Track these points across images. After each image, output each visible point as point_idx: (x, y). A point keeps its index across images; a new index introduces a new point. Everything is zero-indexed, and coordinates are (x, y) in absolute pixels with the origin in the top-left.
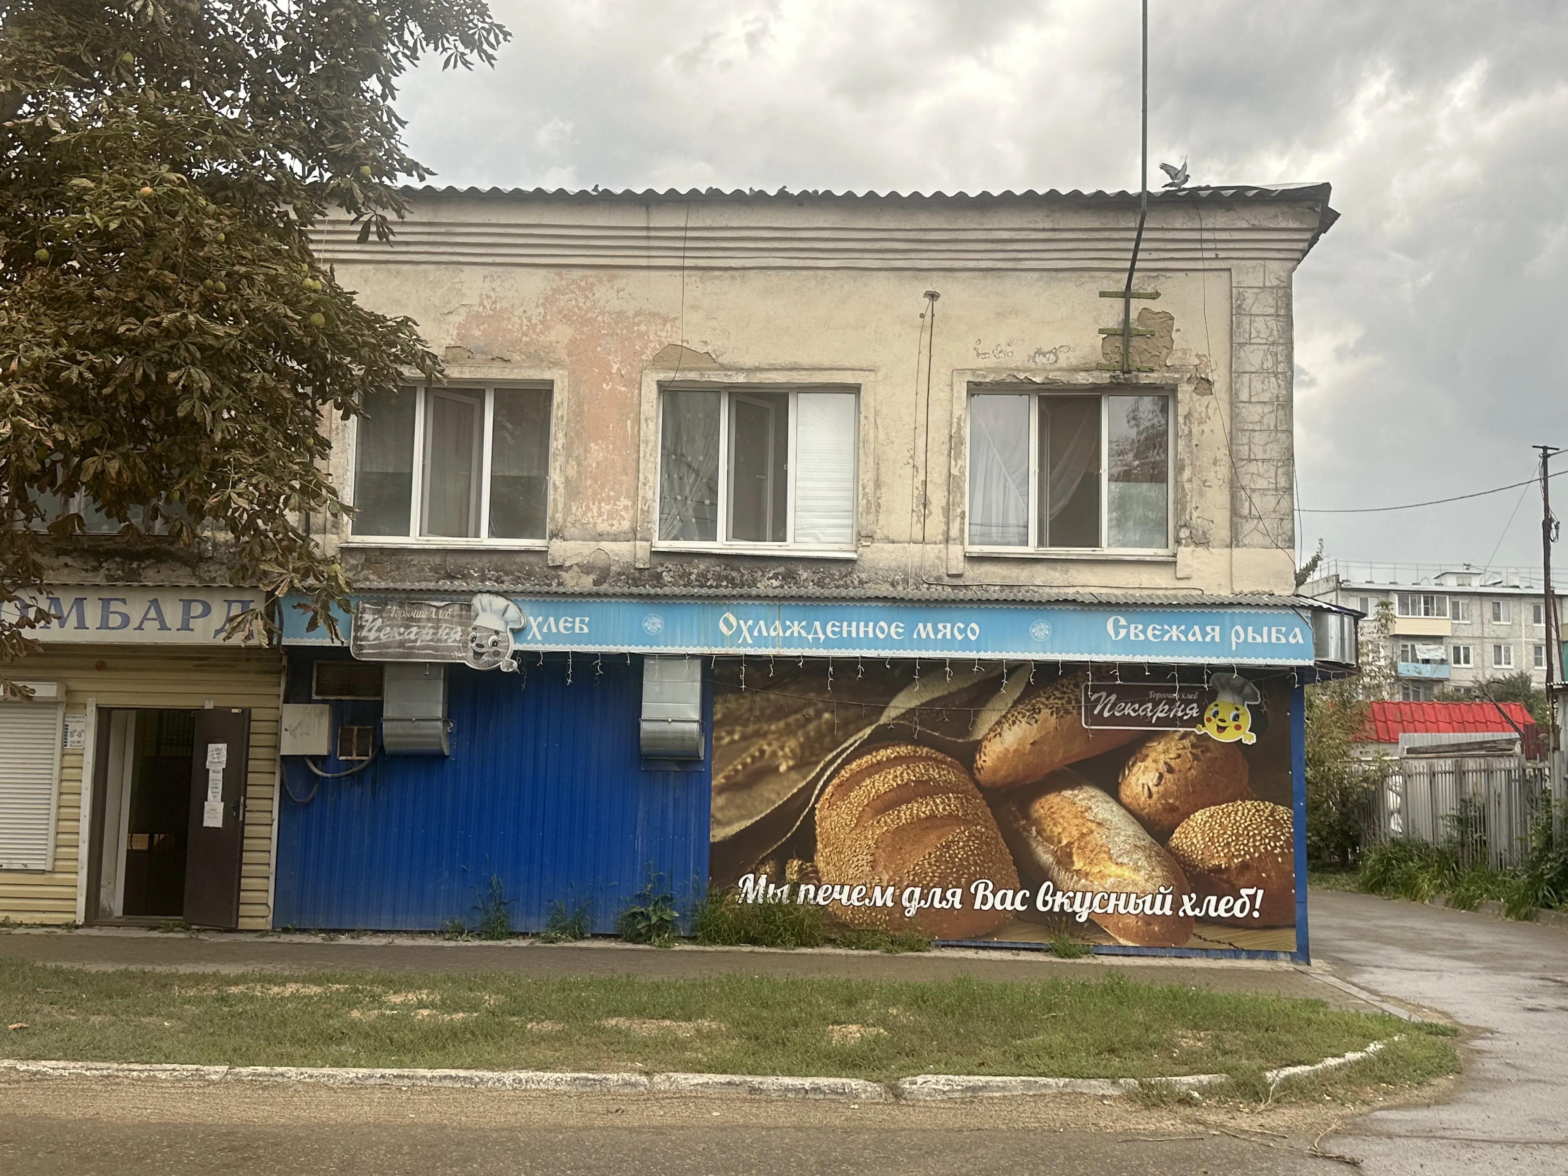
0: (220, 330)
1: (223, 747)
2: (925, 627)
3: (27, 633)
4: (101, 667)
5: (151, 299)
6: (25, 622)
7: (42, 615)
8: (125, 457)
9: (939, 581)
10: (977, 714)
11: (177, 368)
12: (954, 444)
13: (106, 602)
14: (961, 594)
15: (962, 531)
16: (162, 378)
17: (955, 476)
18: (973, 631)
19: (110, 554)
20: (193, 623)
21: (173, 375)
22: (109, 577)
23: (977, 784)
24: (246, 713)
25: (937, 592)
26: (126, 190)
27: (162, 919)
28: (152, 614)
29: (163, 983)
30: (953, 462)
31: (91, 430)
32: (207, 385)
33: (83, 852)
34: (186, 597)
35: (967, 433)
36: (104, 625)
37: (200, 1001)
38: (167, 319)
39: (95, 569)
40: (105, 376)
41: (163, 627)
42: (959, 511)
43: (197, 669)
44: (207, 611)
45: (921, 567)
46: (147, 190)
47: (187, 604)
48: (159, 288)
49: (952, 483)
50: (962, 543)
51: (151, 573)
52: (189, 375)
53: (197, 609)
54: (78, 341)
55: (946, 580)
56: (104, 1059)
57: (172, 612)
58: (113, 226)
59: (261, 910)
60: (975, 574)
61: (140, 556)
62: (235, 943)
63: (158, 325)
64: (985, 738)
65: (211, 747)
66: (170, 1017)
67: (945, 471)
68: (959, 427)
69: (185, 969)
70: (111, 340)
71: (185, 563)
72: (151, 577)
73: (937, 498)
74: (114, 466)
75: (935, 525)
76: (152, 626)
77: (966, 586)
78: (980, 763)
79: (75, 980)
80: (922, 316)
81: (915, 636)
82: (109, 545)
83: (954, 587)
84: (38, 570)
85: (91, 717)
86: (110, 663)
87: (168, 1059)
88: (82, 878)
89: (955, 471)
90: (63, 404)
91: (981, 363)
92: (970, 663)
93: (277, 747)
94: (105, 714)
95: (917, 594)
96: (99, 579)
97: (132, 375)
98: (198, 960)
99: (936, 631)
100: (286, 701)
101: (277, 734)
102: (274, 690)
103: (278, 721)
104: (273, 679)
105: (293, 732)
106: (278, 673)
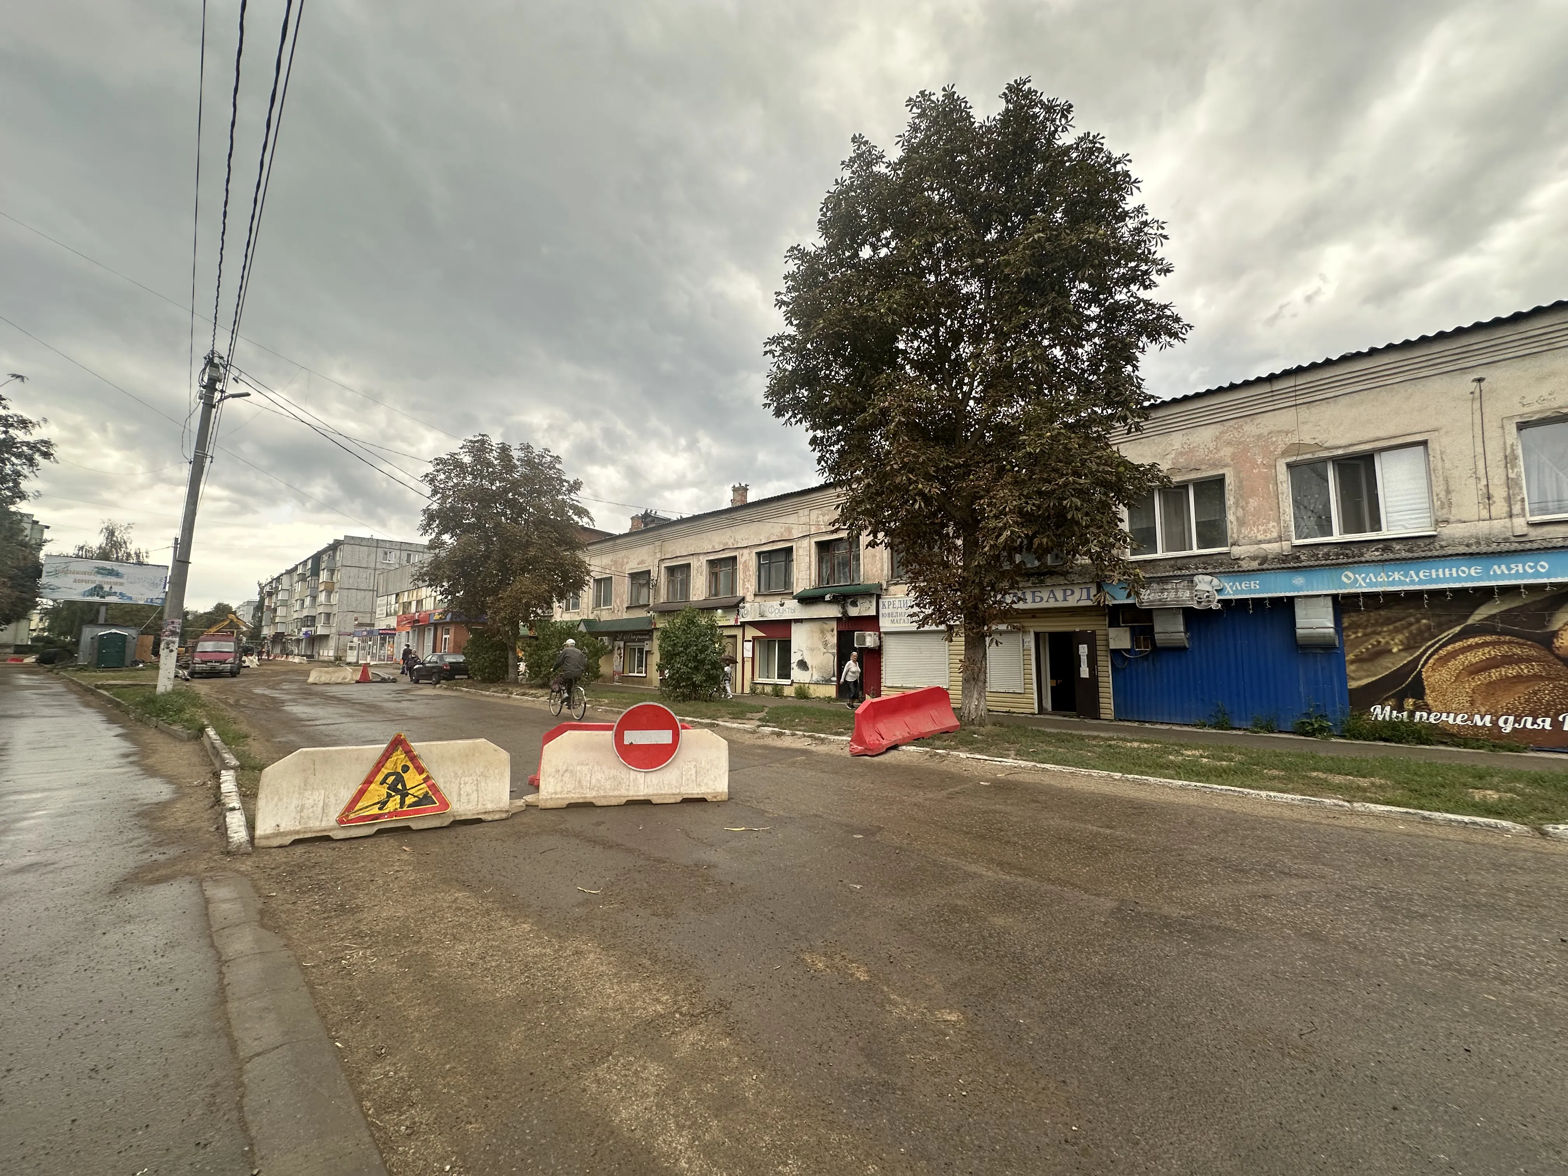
1: (1086, 646)
2: (1499, 567)
3: (1014, 606)
4: (1034, 617)
6: (1013, 602)
7: (1020, 599)
9: (1506, 540)
10: (1551, 615)
12: (1509, 460)
13: (1033, 593)
14: (1528, 546)
15: (1523, 509)
17: (1512, 479)
18: (1543, 567)
19: (1033, 575)
20: (1068, 598)
22: (1033, 583)
23: (1558, 657)
24: (1094, 632)
25: (1505, 547)
27: (1069, 713)
28: (1052, 596)
29: (1080, 738)
30: (1510, 471)
33: (1035, 686)
34: (1064, 588)
35: (1519, 452)
36: (1034, 601)
37: (1099, 746)
39: (1028, 581)
41: (1056, 600)
42: (1519, 498)
43: (1071, 616)
44: (1073, 593)
45: (1490, 534)
46: (1049, 434)
47: (1065, 591)
49: (1511, 484)
50: (1524, 516)
51: (1049, 580)
53: (1069, 593)
55: (1513, 539)
56: (1068, 766)
57: (1059, 594)
58: (1038, 451)
59: (1109, 711)
60: (1534, 533)
61: (1045, 575)
62: (1101, 724)
64: (1560, 629)
65: (1080, 646)
66: (1089, 752)
67: (1504, 477)
68: (1513, 450)
71: (1062, 575)
73: (1499, 493)
75: (1500, 507)
76: (1052, 600)
77: (1531, 541)
78: (1557, 644)
79: (1047, 734)
80: (1472, 393)
81: (1492, 573)
83: (1520, 543)
85: (1032, 636)
86: (1037, 615)
88: (1035, 696)
89: (1511, 475)
91: (1527, 410)
92: (1544, 585)
93: (1108, 645)
94: (1037, 635)
95: (1490, 550)
96: (1030, 584)
98: (1087, 729)
99: (1510, 569)
100: (1110, 626)
101: (1107, 640)
102: (1104, 623)
103: (1107, 635)
104: (1103, 618)
105: (1114, 639)
106: (1104, 615)
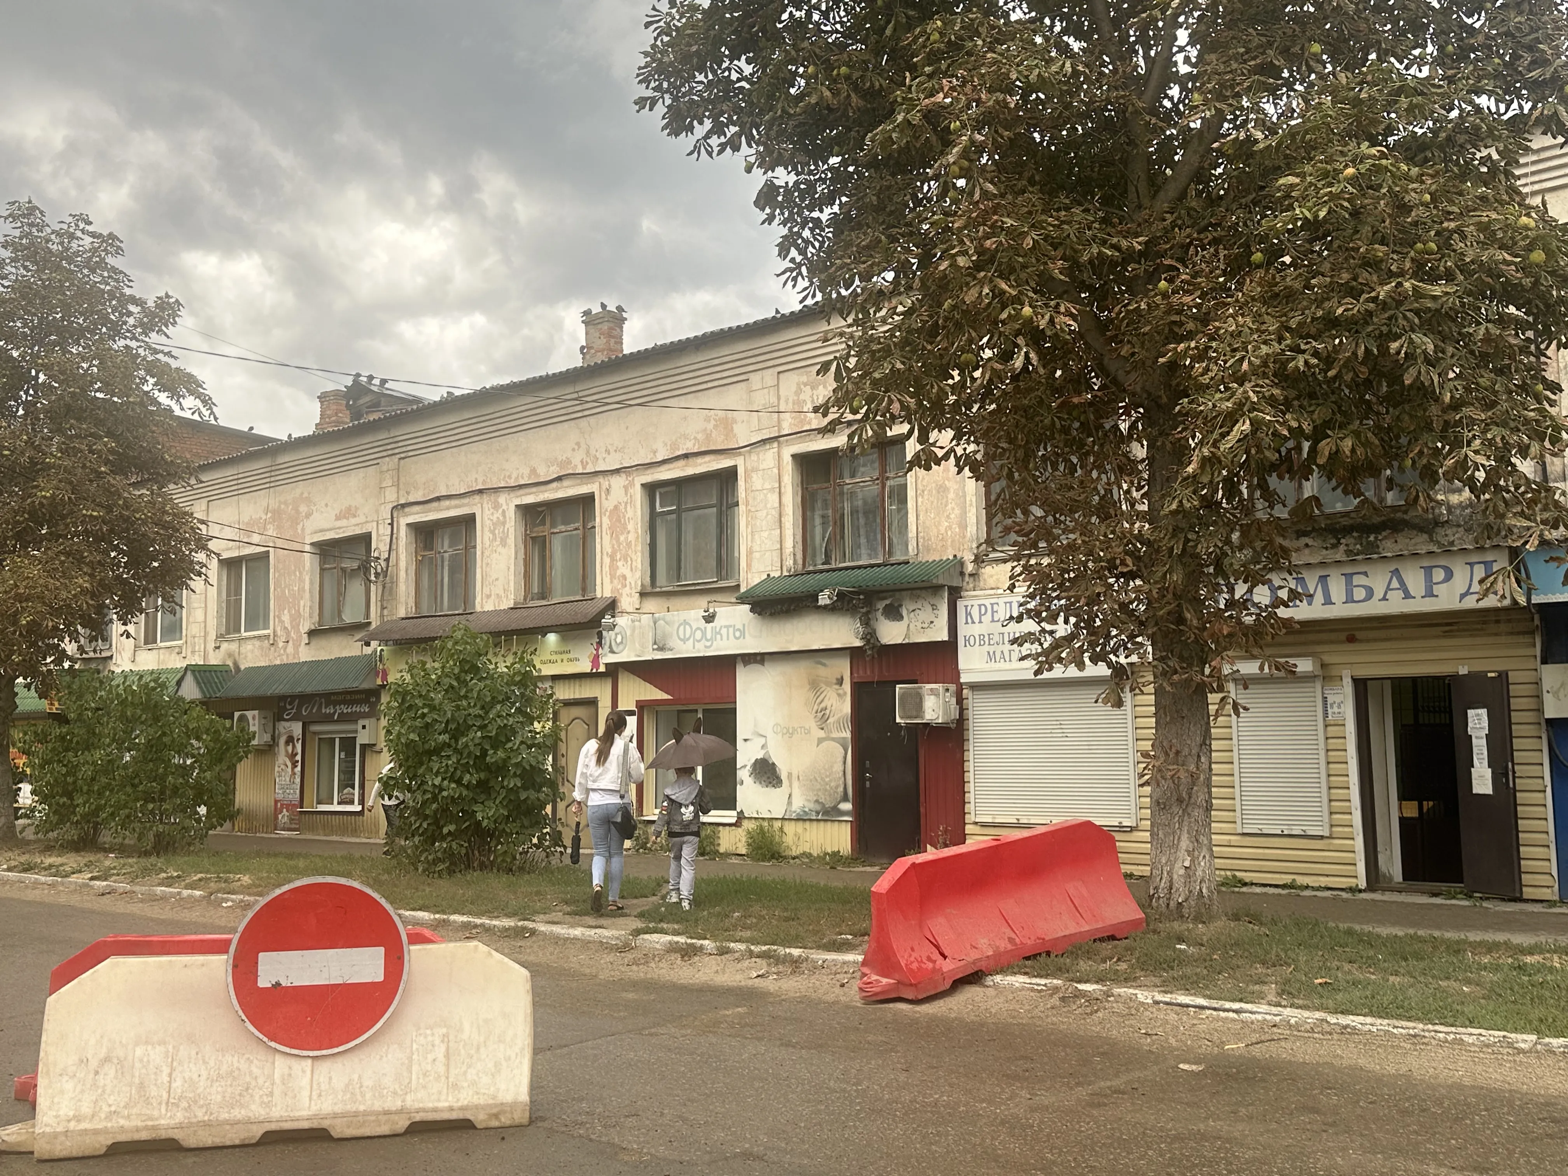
0: (1437, 291)
1: (1483, 712)
3: (1282, 612)
4: (1351, 639)
5: (1364, 276)
6: (1278, 602)
7: (1294, 595)
8: (1357, 434)
11: (1397, 337)
13: (1349, 577)
16: (1384, 351)
19: (1348, 530)
20: (1436, 589)
21: (1394, 346)
22: (1348, 552)
24: (1503, 676)
26: (1330, 176)
27: (1443, 886)
28: (1395, 584)
29: (1456, 949)
31: (1321, 414)
32: (1430, 348)
33: (1357, 818)
34: (1426, 564)
36: (1350, 599)
37: (1497, 968)
38: (1383, 292)
39: (1334, 546)
40: (1328, 360)
41: (1408, 596)
43: (1447, 635)
44: (1449, 575)
46: (1350, 171)
47: (1428, 570)
48: (1371, 264)
51: (1388, 544)
52: (1411, 341)
53: (1439, 575)
54: (1301, 333)
56: (1409, 1019)
57: (1415, 580)
58: (1322, 214)
59: (1544, 880)
61: (1377, 529)
62: (1522, 912)
63: (1375, 299)
65: (1471, 713)
66: (1468, 982)
69: (1474, 936)
70: (1332, 323)
71: (1421, 529)
72: (1389, 547)
74: (1347, 445)
76: (1396, 596)
79: (1370, 941)
82: (1345, 522)
84: (1286, 552)
85: (1348, 688)
86: (1359, 635)
87: (1471, 1023)
88: (1359, 843)
90: (1293, 393)
93: (1540, 710)
94: (1361, 686)
96: (1340, 555)
97: (1355, 354)
98: (1486, 928)
100: (1544, 661)
101: (1539, 697)
102: (1529, 651)
103: (1538, 683)
104: (1527, 639)
105: (1556, 694)
106: (1532, 633)
